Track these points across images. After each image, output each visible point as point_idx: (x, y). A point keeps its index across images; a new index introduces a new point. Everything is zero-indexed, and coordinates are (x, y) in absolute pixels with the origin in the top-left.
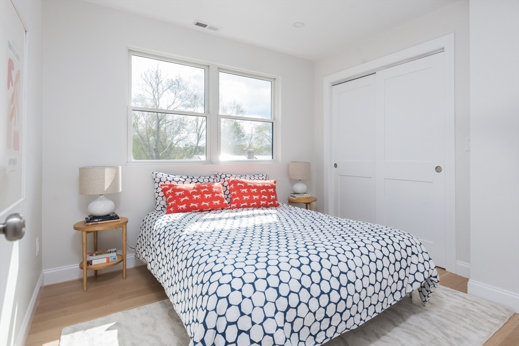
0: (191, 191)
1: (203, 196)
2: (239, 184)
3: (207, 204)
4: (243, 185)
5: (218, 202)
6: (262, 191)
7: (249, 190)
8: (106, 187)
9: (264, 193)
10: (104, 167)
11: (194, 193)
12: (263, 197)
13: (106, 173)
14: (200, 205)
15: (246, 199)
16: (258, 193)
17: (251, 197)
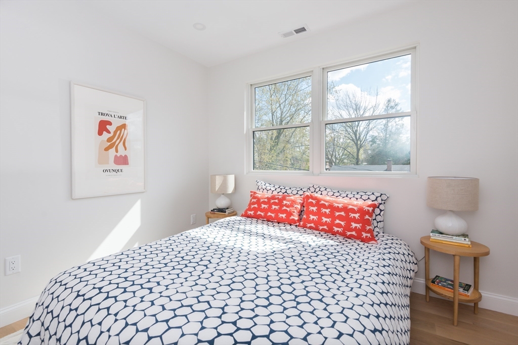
0: (262, 200)
1: (270, 207)
2: (310, 200)
3: (273, 215)
4: (314, 202)
5: (284, 216)
6: (337, 214)
7: (319, 210)
8: (217, 189)
9: (340, 218)
10: (215, 175)
11: (264, 203)
12: (337, 221)
13: (217, 179)
14: (266, 214)
15: (313, 219)
16: (332, 215)
17: (320, 219)
